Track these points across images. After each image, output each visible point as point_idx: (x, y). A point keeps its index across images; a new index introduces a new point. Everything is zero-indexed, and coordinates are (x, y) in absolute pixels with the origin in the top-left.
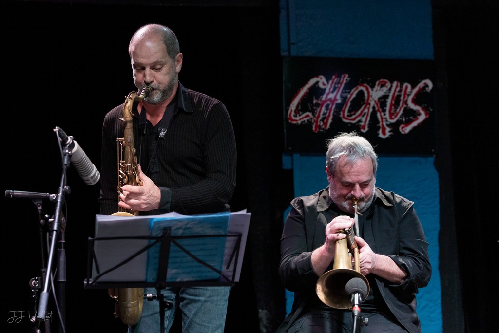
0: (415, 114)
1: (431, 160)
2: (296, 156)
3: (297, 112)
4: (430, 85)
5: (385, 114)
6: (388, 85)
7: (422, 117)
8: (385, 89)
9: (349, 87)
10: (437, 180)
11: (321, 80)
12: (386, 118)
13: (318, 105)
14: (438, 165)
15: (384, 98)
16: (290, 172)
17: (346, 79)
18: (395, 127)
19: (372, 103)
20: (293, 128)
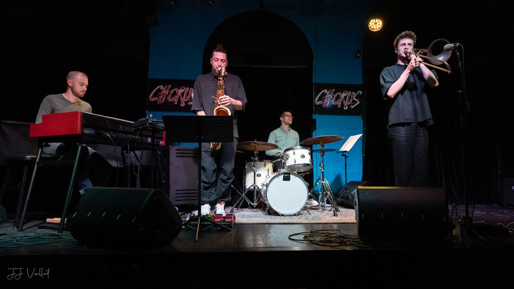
0: (356, 102)
1: (361, 117)
2: (317, 115)
3: (318, 101)
4: (361, 93)
6: (347, 92)
7: (358, 103)
8: (346, 94)
9: (335, 93)
10: (362, 123)
11: (326, 91)
12: (346, 103)
13: (324, 99)
14: (363, 119)
15: (346, 96)
16: (315, 120)
17: (334, 90)
18: (349, 106)
19: (342, 98)
20: (316, 106)
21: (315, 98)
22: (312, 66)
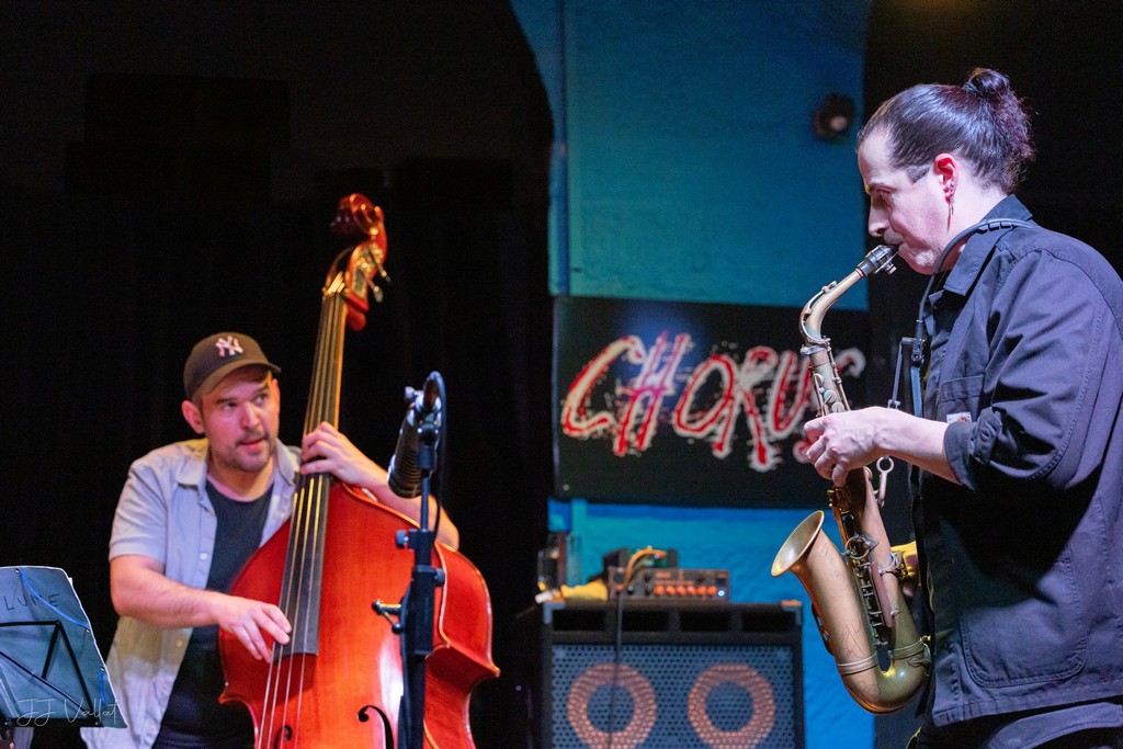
2: (579, 508)
3: (582, 411)
4: (860, 362)
5: (764, 421)
6: (773, 358)
8: (766, 368)
9: (691, 361)
11: (631, 347)
12: (765, 430)
13: (625, 398)
15: (766, 385)
17: (684, 344)
18: (785, 446)
19: (739, 397)
20: (572, 445)
21: (563, 395)
22: (544, 181)
